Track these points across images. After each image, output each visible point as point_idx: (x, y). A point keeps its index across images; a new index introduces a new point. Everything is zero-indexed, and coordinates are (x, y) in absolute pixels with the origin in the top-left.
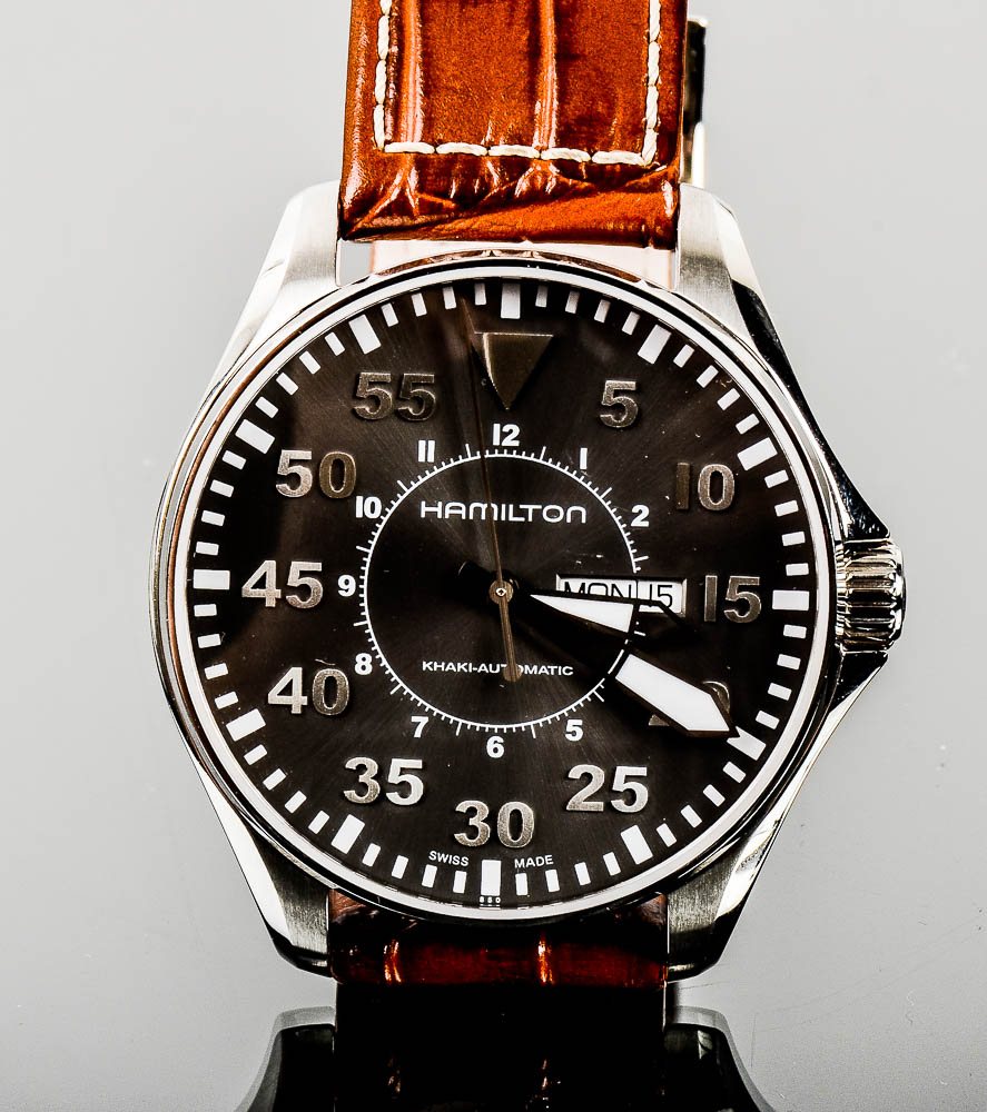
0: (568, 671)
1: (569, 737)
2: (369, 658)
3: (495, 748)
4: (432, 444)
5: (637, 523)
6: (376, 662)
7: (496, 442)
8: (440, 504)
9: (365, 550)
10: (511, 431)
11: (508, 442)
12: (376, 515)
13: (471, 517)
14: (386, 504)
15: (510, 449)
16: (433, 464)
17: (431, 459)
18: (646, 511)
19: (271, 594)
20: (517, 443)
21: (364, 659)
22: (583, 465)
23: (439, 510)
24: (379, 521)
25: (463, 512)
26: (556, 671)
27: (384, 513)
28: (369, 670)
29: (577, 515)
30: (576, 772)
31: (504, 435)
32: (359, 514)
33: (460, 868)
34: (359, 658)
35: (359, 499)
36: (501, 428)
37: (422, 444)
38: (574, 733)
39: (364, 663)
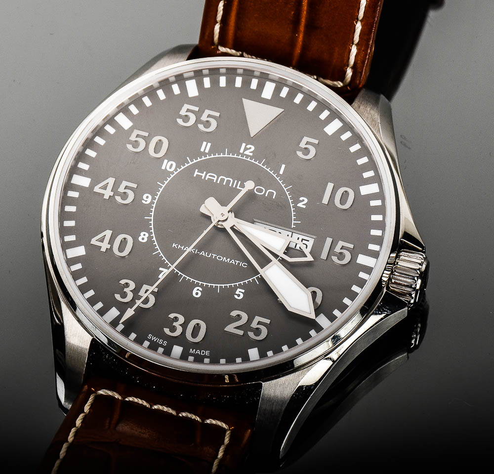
0: (244, 265)
1: (236, 297)
2: (147, 235)
3: (197, 292)
4: (209, 145)
5: (300, 205)
6: (150, 238)
7: (241, 151)
8: (205, 172)
9: (162, 185)
10: (250, 148)
11: (247, 152)
12: (171, 170)
13: (218, 182)
14: (178, 166)
15: (247, 156)
16: (207, 154)
17: (207, 151)
18: (306, 201)
19: (108, 193)
20: (251, 154)
21: (144, 235)
22: (281, 172)
23: (203, 175)
24: (172, 173)
25: (215, 179)
26: (239, 264)
27: (176, 170)
28: (145, 240)
29: (271, 194)
30: (234, 313)
31: (246, 149)
32: (163, 168)
33: (162, 346)
34: (142, 234)
35: (166, 161)
36: (246, 146)
37: (205, 143)
38: (239, 295)
39: (144, 237)
